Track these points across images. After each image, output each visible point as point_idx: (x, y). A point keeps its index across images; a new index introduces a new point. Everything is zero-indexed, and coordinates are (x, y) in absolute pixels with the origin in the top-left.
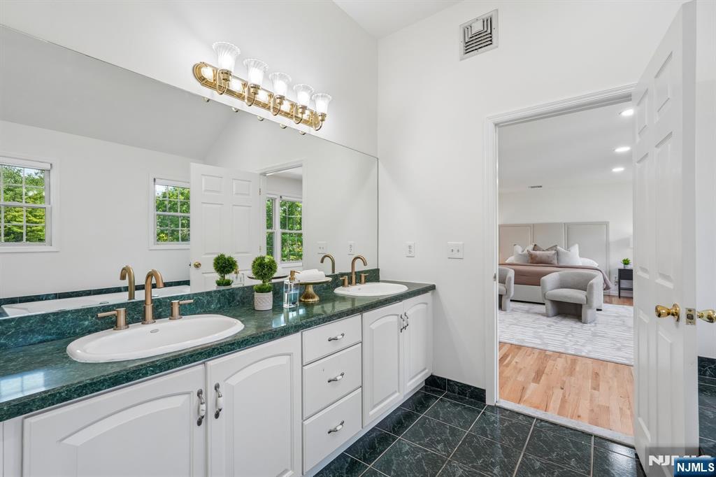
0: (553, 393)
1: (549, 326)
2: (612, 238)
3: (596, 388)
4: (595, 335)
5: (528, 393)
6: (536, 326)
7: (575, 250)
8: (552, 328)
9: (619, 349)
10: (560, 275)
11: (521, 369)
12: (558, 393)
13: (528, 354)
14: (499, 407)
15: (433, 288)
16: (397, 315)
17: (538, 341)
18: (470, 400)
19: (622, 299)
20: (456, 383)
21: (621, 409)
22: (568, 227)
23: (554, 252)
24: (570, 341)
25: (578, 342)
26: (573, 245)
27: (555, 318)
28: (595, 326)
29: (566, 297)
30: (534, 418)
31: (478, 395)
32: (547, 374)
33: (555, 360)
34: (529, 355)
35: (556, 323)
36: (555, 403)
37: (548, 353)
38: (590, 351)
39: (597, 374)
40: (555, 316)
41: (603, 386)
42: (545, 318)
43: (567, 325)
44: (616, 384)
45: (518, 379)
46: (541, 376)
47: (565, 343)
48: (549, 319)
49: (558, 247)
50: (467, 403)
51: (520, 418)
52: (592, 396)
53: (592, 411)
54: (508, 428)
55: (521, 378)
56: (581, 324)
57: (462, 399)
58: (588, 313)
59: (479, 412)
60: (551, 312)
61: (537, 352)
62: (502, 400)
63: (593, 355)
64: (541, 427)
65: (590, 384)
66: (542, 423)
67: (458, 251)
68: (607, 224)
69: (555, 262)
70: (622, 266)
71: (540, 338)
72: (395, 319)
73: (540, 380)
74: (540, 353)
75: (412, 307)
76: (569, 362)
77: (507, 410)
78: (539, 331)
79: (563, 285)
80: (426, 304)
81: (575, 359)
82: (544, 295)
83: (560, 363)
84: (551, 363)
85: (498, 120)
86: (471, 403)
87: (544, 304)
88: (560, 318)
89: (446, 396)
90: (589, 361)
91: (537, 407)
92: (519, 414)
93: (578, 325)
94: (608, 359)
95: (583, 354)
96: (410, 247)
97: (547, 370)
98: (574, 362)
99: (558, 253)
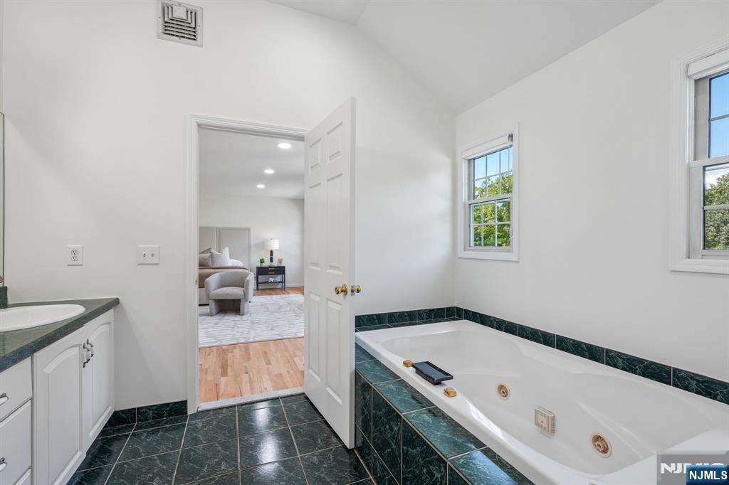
0: (241, 379)
1: (216, 324)
2: (253, 241)
3: (269, 363)
4: (253, 323)
5: (222, 387)
6: (205, 326)
7: (226, 252)
8: (219, 325)
9: (272, 329)
10: (220, 275)
11: (207, 370)
12: (245, 378)
13: (207, 354)
14: (202, 412)
15: (115, 302)
16: (79, 346)
17: (212, 340)
18: (169, 419)
19: (259, 291)
20: (150, 408)
21: (288, 372)
22: (220, 231)
23: (209, 254)
24: (237, 332)
25: (243, 331)
26: (224, 248)
27: (218, 315)
28: (250, 316)
29: (227, 295)
30: (235, 406)
31: (177, 410)
32: (231, 366)
33: (232, 352)
34: (209, 354)
35: (221, 320)
36: (246, 387)
37: (224, 347)
38: (255, 337)
39: (265, 352)
40: (217, 314)
41: (273, 360)
42: (209, 318)
43: (230, 319)
44: (279, 355)
45: (208, 379)
46: (227, 369)
47: (234, 335)
48: (213, 318)
49: (212, 250)
50: (167, 423)
51: (224, 411)
52: (268, 369)
53: (272, 380)
54: (217, 425)
55: (210, 378)
56: (240, 316)
57: (159, 422)
58: (246, 306)
59: (184, 426)
60: (214, 311)
61: (214, 349)
62: (202, 404)
63: (258, 339)
64: (243, 410)
65: (264, 362)
66: (244, 407)
67: (153, 255)
68: (249, 229)
69: (210, 264)
70: (259, 265)
71: (214, 336)
72: (76, 351)
73: (227, 373)
74: (217, 350)
75: (95, 331)
76: (243, 349)
77: (210, 410)
78: (209, 330)
79: (223, 284)
80: (109, 323)
81: (246, 345)
82: (208, 297)
83: (237, 351)
84: (230, 355)
85: (202, 121)
86: (171, 421)
87: (208, 305)
88: (222, 315)
89: (139, 428)
90: (257, 344)
91: (234, 396)
92: (221, 409)
93: (238, 318)
94: (269, 339)
95: (251, 340)
96: (74, 252)
97: (229, 363)
98: (247, 349)
99: (212, 256)
